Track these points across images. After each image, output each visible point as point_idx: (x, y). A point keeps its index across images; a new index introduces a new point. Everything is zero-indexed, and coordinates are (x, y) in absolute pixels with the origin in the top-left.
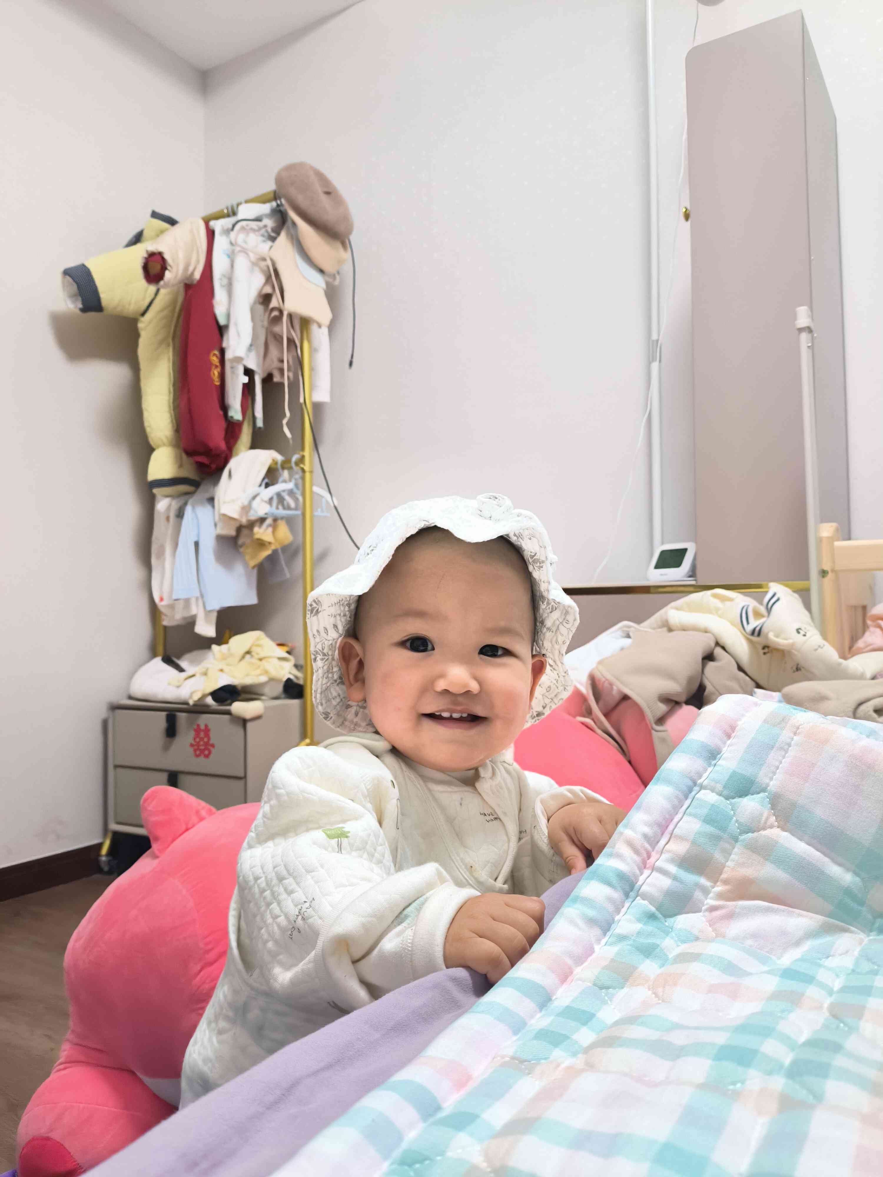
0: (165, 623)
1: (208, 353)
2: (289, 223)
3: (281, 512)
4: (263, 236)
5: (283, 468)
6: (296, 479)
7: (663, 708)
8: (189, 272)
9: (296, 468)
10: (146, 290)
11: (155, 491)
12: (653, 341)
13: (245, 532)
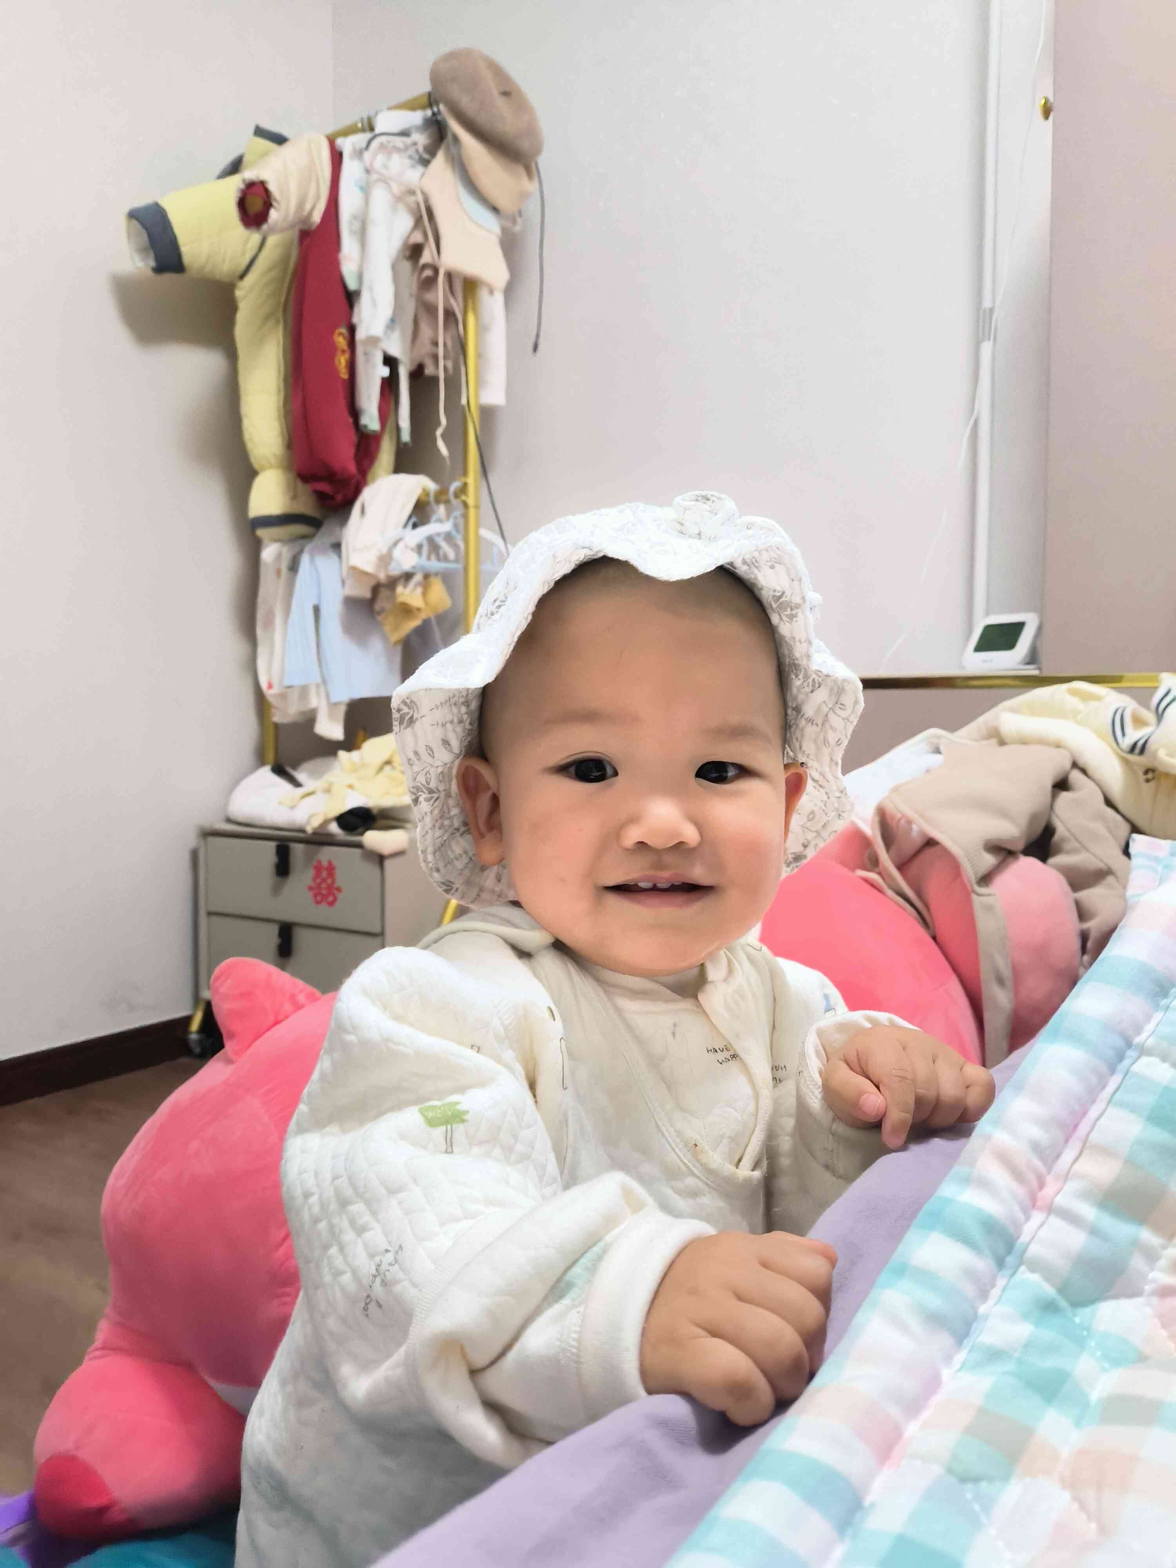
0: (277, 718)
1: (333, 333)
2: (449, 137)
3: (434, 565)
4: (410, 157)
5: (438, 501)
6: (455, 518)
7: (989, 860)
8: (306, 213)
9: (455, 502)
10: (246, 242)
11: (261, 532)
12: (985, 310)
13: (384, 593)
